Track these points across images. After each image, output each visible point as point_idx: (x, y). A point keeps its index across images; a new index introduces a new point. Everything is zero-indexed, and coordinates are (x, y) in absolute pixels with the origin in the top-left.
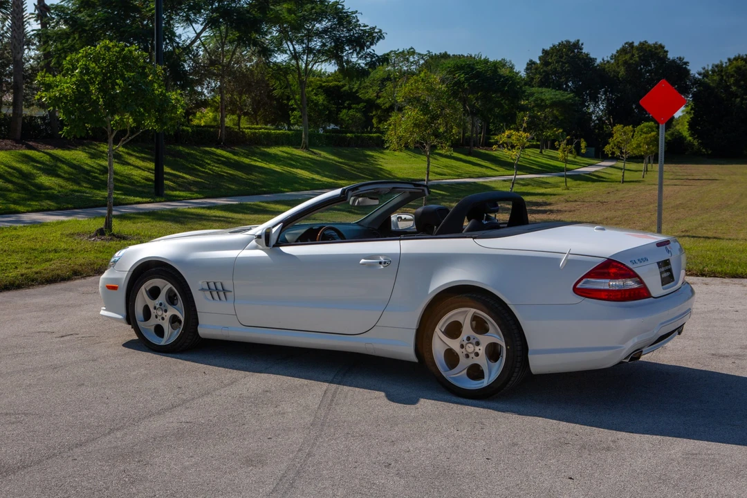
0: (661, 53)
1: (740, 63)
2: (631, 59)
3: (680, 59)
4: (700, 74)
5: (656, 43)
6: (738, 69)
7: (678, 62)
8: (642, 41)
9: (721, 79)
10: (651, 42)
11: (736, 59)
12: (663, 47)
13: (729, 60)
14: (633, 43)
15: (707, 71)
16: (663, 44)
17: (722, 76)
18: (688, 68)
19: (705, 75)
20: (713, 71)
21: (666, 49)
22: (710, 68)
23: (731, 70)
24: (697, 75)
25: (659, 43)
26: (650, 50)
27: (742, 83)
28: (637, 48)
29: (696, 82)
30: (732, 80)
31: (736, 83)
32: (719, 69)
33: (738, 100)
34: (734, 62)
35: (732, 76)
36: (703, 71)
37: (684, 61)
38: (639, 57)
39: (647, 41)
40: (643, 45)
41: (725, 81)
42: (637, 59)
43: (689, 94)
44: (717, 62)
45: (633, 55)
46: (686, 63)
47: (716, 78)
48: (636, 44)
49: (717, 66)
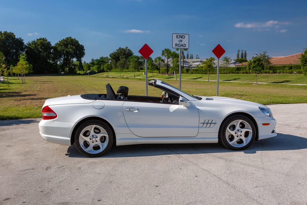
0: (13, 36)
1: (42, 41)
2: (2, 38)
3: (20, 38)
4: (27, 44)
5: (10, 32)
6: (41, 43)
7: (20, 39)
8: (5, 31)
9: (36, 46)
10: (8, 32)
11: (40, 39)
12: (13, 34)
13: (37, 39)
14: (1, 32)
15: (30, 43)
16: (13, 33)
17: (36, 45)
18: (23, 42)
19: (29, 44)
20: (32, 43)
21: (14, 34)
22: (31, 42)
23: (39, 43)
24: (26, 45)
25: (11, 32)
26: (9, 35)
27: (43, 48)
28: (4, 34)
29: (26, 47)
30: (39, 47)
31: (41, 48)
32: (34, 43)
33: (42, 54)
34: (39, 40)
35: (39, 45)
36: (28, 43)
37: (22, 39)
38: (5, 37)
39: (7, 31)
40: (6, 33)
41: (37, 47)
42: (4, 38)
43: (24, 51)
44: (33, 40)
45: (2, 36)
46: (22, 40)
47: (34, 46)
48: (3, 32)
49: (33, 41)
